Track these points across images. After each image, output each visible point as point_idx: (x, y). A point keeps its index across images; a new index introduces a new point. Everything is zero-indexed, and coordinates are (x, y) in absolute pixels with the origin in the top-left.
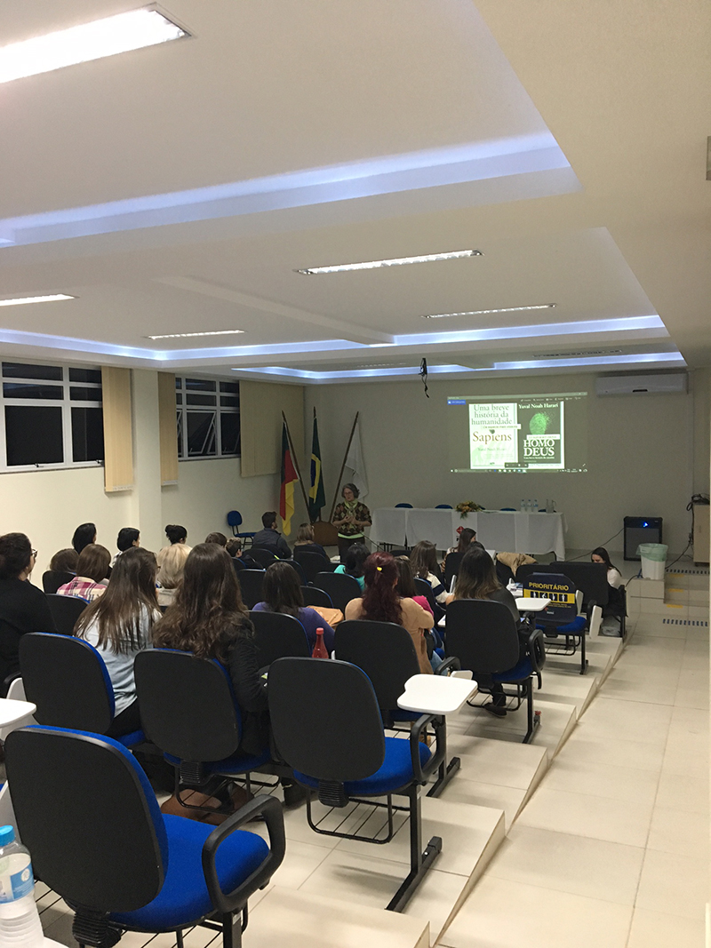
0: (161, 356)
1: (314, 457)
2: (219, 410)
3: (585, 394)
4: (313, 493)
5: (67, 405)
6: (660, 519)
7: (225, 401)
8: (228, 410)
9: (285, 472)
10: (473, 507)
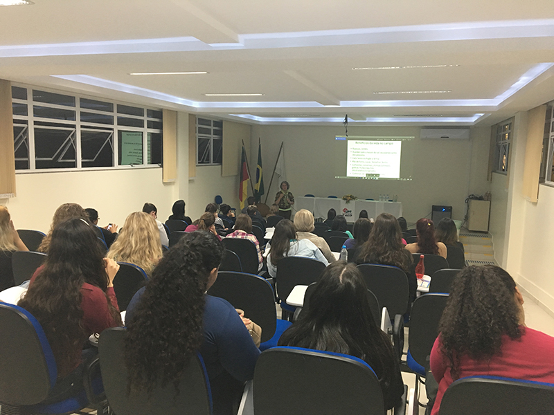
0: (197, 105)
1: (258, 166)
2: (212, 137)
3: (414, 137)
4: (257, 187)
5: (146, 131)
6: (451, 207)
7: (216, 132)
8: (216, 137)
9: (242, 174)
10: (353, 198)
